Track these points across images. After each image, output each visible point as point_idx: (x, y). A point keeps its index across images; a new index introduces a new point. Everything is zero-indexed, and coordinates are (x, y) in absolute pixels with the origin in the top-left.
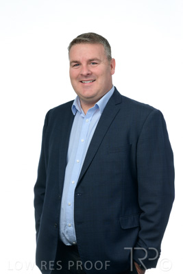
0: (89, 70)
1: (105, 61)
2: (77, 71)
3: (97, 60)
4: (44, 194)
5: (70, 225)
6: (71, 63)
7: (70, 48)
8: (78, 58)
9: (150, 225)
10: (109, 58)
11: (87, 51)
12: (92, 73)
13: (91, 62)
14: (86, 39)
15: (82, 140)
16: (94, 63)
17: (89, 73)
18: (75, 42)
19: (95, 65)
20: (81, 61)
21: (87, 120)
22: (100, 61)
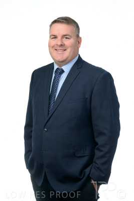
0: (62, 43)
1: (75, 37)
2: (54, 42)
4: (32, 131)
6: (50, 36)
7: (51, 25)
8: (56, 33)
9: (101, 154)
10: (78, 36)
11: (62, 29)
12: (64, 45)
13: (64, 36)
14: (63, 21)
16: (66, 38)
17: (63, 44)
18: (55, 22)
19: (68, 40)
20: (58, 35)
22: (71, 37)
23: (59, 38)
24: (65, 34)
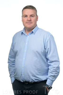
1: (36, 16)
2: (26, 19)
3: (33, 15)
5: (23, 74)
8: (26, 14)
11: (29, 12)
13: (31, 16)
14: (30, 7)
15: (27, 44)
17: (31, 20)
18: (26, 8)
21: (28, 36)
22: (34, 16)
23: (29, 16)
24: (31, 14)
